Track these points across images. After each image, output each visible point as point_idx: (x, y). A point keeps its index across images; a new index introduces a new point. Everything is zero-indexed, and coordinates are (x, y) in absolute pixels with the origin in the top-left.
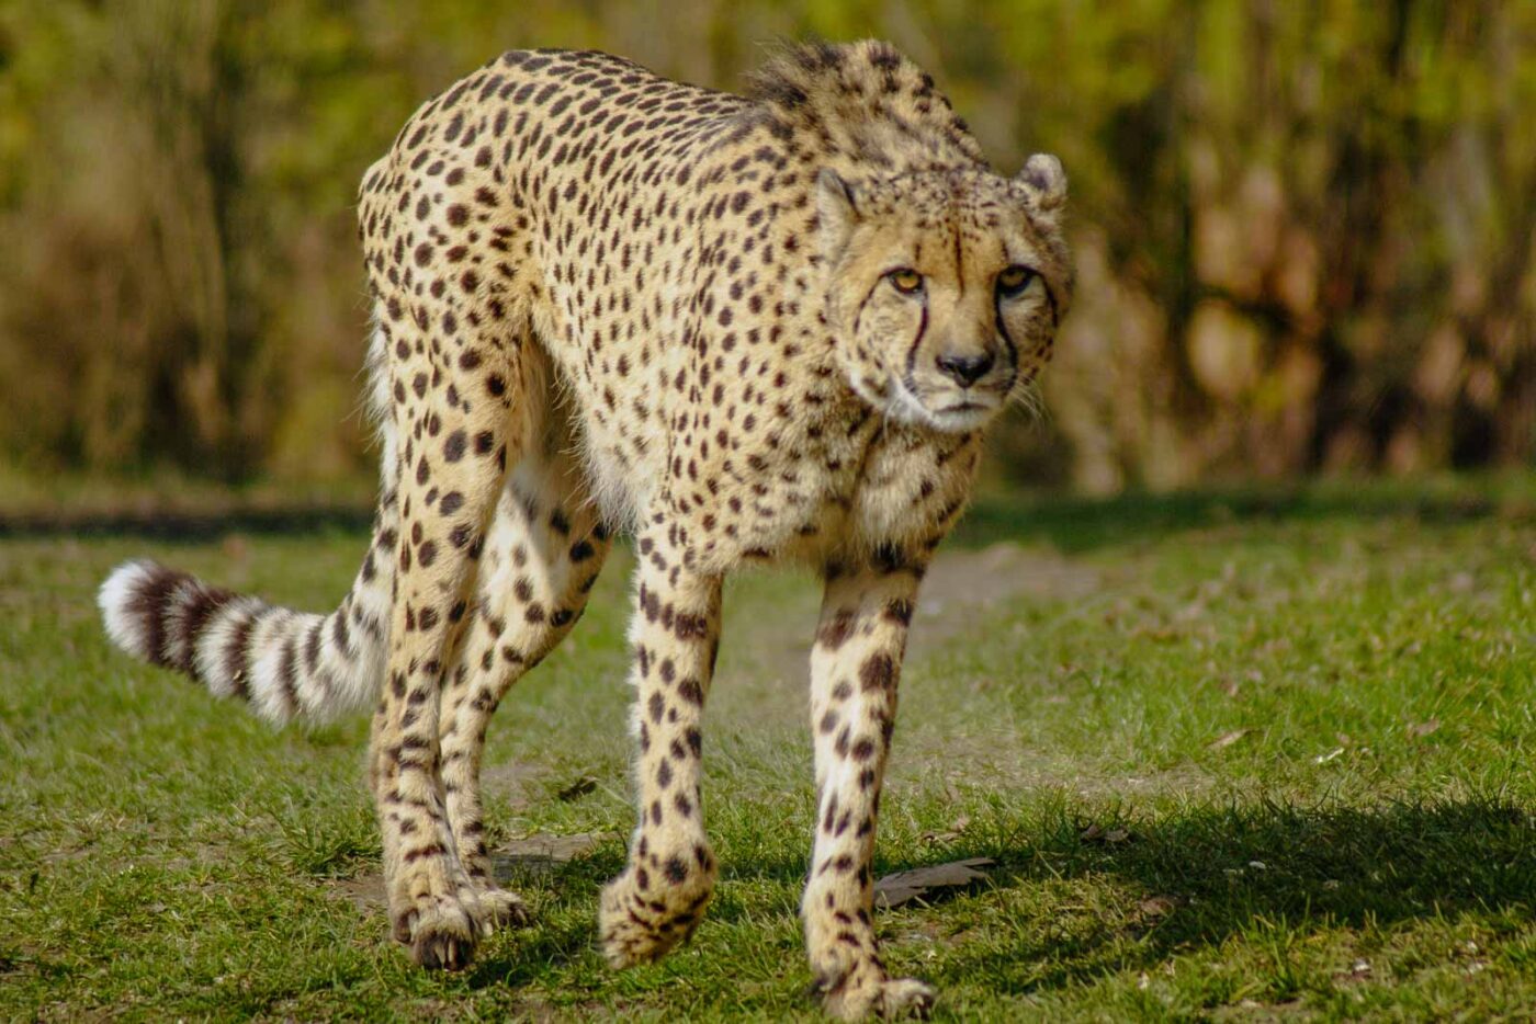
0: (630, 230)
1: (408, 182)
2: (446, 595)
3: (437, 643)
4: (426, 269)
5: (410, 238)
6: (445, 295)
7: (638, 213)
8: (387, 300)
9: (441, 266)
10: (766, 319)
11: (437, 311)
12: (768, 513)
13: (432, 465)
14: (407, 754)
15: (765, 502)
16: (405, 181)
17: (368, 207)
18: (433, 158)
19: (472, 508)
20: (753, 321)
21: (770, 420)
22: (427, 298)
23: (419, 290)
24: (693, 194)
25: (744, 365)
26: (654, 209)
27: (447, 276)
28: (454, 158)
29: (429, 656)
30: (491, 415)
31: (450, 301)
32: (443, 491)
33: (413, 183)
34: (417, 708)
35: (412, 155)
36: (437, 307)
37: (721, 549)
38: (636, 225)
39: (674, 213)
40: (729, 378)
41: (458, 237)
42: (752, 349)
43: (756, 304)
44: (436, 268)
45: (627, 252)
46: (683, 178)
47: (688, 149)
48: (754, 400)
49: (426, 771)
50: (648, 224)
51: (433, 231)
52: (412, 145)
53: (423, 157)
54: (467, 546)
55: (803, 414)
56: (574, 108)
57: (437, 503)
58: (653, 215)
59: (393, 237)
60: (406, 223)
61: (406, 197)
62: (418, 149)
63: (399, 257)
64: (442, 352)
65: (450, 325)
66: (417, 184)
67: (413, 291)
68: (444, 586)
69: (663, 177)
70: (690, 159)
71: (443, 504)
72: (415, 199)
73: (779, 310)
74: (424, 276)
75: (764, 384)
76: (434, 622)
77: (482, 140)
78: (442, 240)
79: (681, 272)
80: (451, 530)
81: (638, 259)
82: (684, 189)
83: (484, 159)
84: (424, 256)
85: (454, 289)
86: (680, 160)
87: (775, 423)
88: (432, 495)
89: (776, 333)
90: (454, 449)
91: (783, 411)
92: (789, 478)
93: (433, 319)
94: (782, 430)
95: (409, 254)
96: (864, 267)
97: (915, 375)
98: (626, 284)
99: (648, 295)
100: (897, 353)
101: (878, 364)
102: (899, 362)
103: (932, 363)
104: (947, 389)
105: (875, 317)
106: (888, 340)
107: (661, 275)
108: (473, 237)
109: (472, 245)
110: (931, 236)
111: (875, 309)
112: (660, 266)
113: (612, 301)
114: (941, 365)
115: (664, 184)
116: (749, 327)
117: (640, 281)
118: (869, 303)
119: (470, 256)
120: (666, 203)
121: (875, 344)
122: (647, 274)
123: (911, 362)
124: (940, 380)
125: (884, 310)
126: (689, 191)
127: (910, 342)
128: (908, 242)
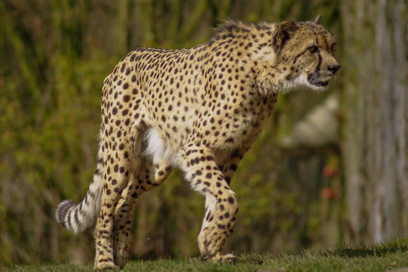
4: (115, 116)
5: (112, 104)
6: (120, 126)
9: (119, 116)
10: (233, 74)
12: (237, 126)
15: (237, 123)
17: (105, 88)
20: (229, 75)
21: (240, 99)
22: (114, 125)
23: (112, 122)
25: (229, 87)
27: (121, 120)
28: (124, 79)
29: (110, 213)
30: (124, 163)
31: (121, 128)
33: (113, 86)
36: (117, 128)
37: (220, 140)
39: (190, 67)
40: (225, 91)
41: (126, 106)
42: (230, 82)
43: (230, 71)
44: (118, 116)
48: (235, 95)
51: (118, 103)
53: (116, 78)
55: (249, 97)
56: (152, 57)
60: (111, 99)
61: (112, 90)
62: (115, 75)
65: (119, 135)
66: (115, 87)
72: (114, 92)
73: (237, 71)
74: (114, 118)
75: (237, 90)
78: (121, 107)
79: (194, 81)
80: (114, 189)
83: (134, 79)
84: (115, 111)
87: (242, 99)
89: (237, 77)
91: (244, 96)
92: (244, 116)
93: (114, 131)
94: (244, 101)
95: (111, 109)
96: (301, 46)
97: (321, 72)
98: (171, 87)
99: (182, 89)
100: (311, 67)
101: (297, 71)
102: (312, 70)
103: (327, 68)
104: (330, 75)
105: (304, 59)
106: (307, 64)
107: (187, 83)
108: (131, 105)
109: (130, 109)
110: (319, 37)
111: (305, 57)
112: (187, 80)
113: (166, 93)
114: (329, 69)
115: (185, 61)
116: (228, 77)
117: (178, 86)
118: (303, 55)
119: (129, 113)
120: (187, 65)
121: (301, 66)
122: (181, 83)
123: (318, 69)
124: (329, 72)
125: (308, 57)
126: (195, 61)
127: (317, 64)
128: (315, 38)
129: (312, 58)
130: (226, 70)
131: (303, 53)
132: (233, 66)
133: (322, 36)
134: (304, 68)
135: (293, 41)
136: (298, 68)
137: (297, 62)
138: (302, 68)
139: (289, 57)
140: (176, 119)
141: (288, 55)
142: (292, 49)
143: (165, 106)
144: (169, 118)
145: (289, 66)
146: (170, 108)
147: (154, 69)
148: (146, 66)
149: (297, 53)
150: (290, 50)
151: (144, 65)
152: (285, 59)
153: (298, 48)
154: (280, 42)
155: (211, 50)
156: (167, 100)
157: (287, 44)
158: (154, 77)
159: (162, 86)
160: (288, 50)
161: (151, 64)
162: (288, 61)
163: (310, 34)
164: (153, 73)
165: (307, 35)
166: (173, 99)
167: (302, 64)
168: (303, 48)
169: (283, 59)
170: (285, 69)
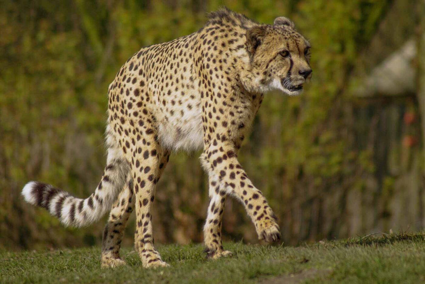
0: (172, 60)
1: (122, 85)
2: (149, 194)
3: (149, 208)
4: (131, 110)
5: (125, 101)
6: (139, 115)
7: (175, 55)
8: (120, 118)
9: (135, 108)
10: (218, 64)
11: (137, 120)
13: (140, 161)
14: (146, 239)
16: (121, 85)
18: (128, 77)
19: (153, 170)
20: (215, 65)
22: (132, 117)
23: (130, 115)
24: (190, 50)
25: (217, 77)
26: (179, 54)
27: (138, 111)
28: (133, 75)
29: (147, 212)
30: (155, 146)
31: (141, 117)
32: (144, 167)
33: (123, 85)
34: (147, 227)
35: (122, 77)
36: (136, 119)
38: (174, 59)
39: (185, 55)
40: (214, 80)
41: (138, 99)
42: (217, 73)
45: (172, 65)
46: (187, 46)
47: (187, 40)
48: (224, 85)
49: (151, 243)
50: (177, 58)
51: (131, 99)
52: (121, 75)
53: (125, 77)
54: (153, 180)
57: (143, 171)
58: (179, 55)
59: (120, 101)
60: (123, 97)
61: (122, 90)
62: (123, 75)
63: (123, 107)
64: (139, 131)
65: (141, 123)
66: (125, 86)
67: (128, 116)
68: (148, 192)
69: (181, 46)
70: (188, 42)
71: (145, 170)
72: (125, 90)
73: (220, 62)
74: (131, 111)
75: (224, 80)
76: (147, 202)
77: (139, 68)
78: (134, 101)
79: (191, 70)
80: (148, 177)
81: (175, 67)
82: (187, 49)
83: (141, 73)
84: (130, 106)
85: (141, 114)
86: (185, 42)
88: (141, 169)
89: (221, 68)
90: (146, 156)
91: (233, 88)
93: (135, 122)
95: (126, 106)
96: (272, 51)
97: (292, 76)
98: (171, 73)
99: (178, 75)
100: (283, 72)
101: (270, 75)
102: (284, 74)
103: (298, 73)
104: (301, 79)
105: (276, 64)
106: (279, 69)
107: (182, 70)
108: (142, 99)
109: (143, 101)
110: (290, 41)
111: (276, 62)
112: (182, 68)
113: (167, 78)
114: (300, 73)
115: (181, 48)
116: (214, 67)
117: (176, 72)
118: (274, 60)
119: (143, 105)
120: (182, 52)
121: (273, 71)
122: (178, 70)
123: (289, 74)
124: (300, 77)
125: (280, 62)
126: (189, 49)
127: (288, 69)
128: (285, 43)
129: (283, 63)
130: (212, 59)
131: (274, 58)
132: (217, 57)
133: (293, 40)
134: (276, 72)
135: (263, 46)
136: (271, 73)
137: (270, 66)
138: (275, 73)
139: (261, 62)
140: (173, 103)
141: (260, 61)
142: (262, 55)
143: (166, 90)
144: (168, 102)
145: (262, 71)
146: (169, 93)
147: (159, 56)
148: (153, 55)
149: (269, 58)
150: (261, 56)
151: (152, 55)
152: (258, 65)
153: (268, 53)
154: (251, 48)
155: (200, 37)
156: (167, 85)
157: (259, 49)
158: (160, 63)
159: (165, 70)
160: (259, 55)
161: (158, 52)
162: (260, 67)
163: (280, 39)
164: (158, 59)
165: (278, 40)
166: (172, 84)
167: (274, 68)
168: (274, 53)
169: (257, 64)
170: (258, 74)
